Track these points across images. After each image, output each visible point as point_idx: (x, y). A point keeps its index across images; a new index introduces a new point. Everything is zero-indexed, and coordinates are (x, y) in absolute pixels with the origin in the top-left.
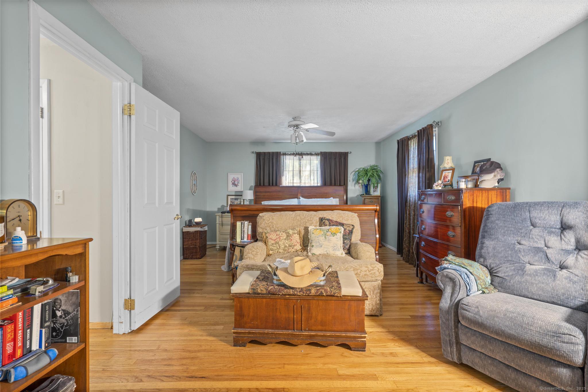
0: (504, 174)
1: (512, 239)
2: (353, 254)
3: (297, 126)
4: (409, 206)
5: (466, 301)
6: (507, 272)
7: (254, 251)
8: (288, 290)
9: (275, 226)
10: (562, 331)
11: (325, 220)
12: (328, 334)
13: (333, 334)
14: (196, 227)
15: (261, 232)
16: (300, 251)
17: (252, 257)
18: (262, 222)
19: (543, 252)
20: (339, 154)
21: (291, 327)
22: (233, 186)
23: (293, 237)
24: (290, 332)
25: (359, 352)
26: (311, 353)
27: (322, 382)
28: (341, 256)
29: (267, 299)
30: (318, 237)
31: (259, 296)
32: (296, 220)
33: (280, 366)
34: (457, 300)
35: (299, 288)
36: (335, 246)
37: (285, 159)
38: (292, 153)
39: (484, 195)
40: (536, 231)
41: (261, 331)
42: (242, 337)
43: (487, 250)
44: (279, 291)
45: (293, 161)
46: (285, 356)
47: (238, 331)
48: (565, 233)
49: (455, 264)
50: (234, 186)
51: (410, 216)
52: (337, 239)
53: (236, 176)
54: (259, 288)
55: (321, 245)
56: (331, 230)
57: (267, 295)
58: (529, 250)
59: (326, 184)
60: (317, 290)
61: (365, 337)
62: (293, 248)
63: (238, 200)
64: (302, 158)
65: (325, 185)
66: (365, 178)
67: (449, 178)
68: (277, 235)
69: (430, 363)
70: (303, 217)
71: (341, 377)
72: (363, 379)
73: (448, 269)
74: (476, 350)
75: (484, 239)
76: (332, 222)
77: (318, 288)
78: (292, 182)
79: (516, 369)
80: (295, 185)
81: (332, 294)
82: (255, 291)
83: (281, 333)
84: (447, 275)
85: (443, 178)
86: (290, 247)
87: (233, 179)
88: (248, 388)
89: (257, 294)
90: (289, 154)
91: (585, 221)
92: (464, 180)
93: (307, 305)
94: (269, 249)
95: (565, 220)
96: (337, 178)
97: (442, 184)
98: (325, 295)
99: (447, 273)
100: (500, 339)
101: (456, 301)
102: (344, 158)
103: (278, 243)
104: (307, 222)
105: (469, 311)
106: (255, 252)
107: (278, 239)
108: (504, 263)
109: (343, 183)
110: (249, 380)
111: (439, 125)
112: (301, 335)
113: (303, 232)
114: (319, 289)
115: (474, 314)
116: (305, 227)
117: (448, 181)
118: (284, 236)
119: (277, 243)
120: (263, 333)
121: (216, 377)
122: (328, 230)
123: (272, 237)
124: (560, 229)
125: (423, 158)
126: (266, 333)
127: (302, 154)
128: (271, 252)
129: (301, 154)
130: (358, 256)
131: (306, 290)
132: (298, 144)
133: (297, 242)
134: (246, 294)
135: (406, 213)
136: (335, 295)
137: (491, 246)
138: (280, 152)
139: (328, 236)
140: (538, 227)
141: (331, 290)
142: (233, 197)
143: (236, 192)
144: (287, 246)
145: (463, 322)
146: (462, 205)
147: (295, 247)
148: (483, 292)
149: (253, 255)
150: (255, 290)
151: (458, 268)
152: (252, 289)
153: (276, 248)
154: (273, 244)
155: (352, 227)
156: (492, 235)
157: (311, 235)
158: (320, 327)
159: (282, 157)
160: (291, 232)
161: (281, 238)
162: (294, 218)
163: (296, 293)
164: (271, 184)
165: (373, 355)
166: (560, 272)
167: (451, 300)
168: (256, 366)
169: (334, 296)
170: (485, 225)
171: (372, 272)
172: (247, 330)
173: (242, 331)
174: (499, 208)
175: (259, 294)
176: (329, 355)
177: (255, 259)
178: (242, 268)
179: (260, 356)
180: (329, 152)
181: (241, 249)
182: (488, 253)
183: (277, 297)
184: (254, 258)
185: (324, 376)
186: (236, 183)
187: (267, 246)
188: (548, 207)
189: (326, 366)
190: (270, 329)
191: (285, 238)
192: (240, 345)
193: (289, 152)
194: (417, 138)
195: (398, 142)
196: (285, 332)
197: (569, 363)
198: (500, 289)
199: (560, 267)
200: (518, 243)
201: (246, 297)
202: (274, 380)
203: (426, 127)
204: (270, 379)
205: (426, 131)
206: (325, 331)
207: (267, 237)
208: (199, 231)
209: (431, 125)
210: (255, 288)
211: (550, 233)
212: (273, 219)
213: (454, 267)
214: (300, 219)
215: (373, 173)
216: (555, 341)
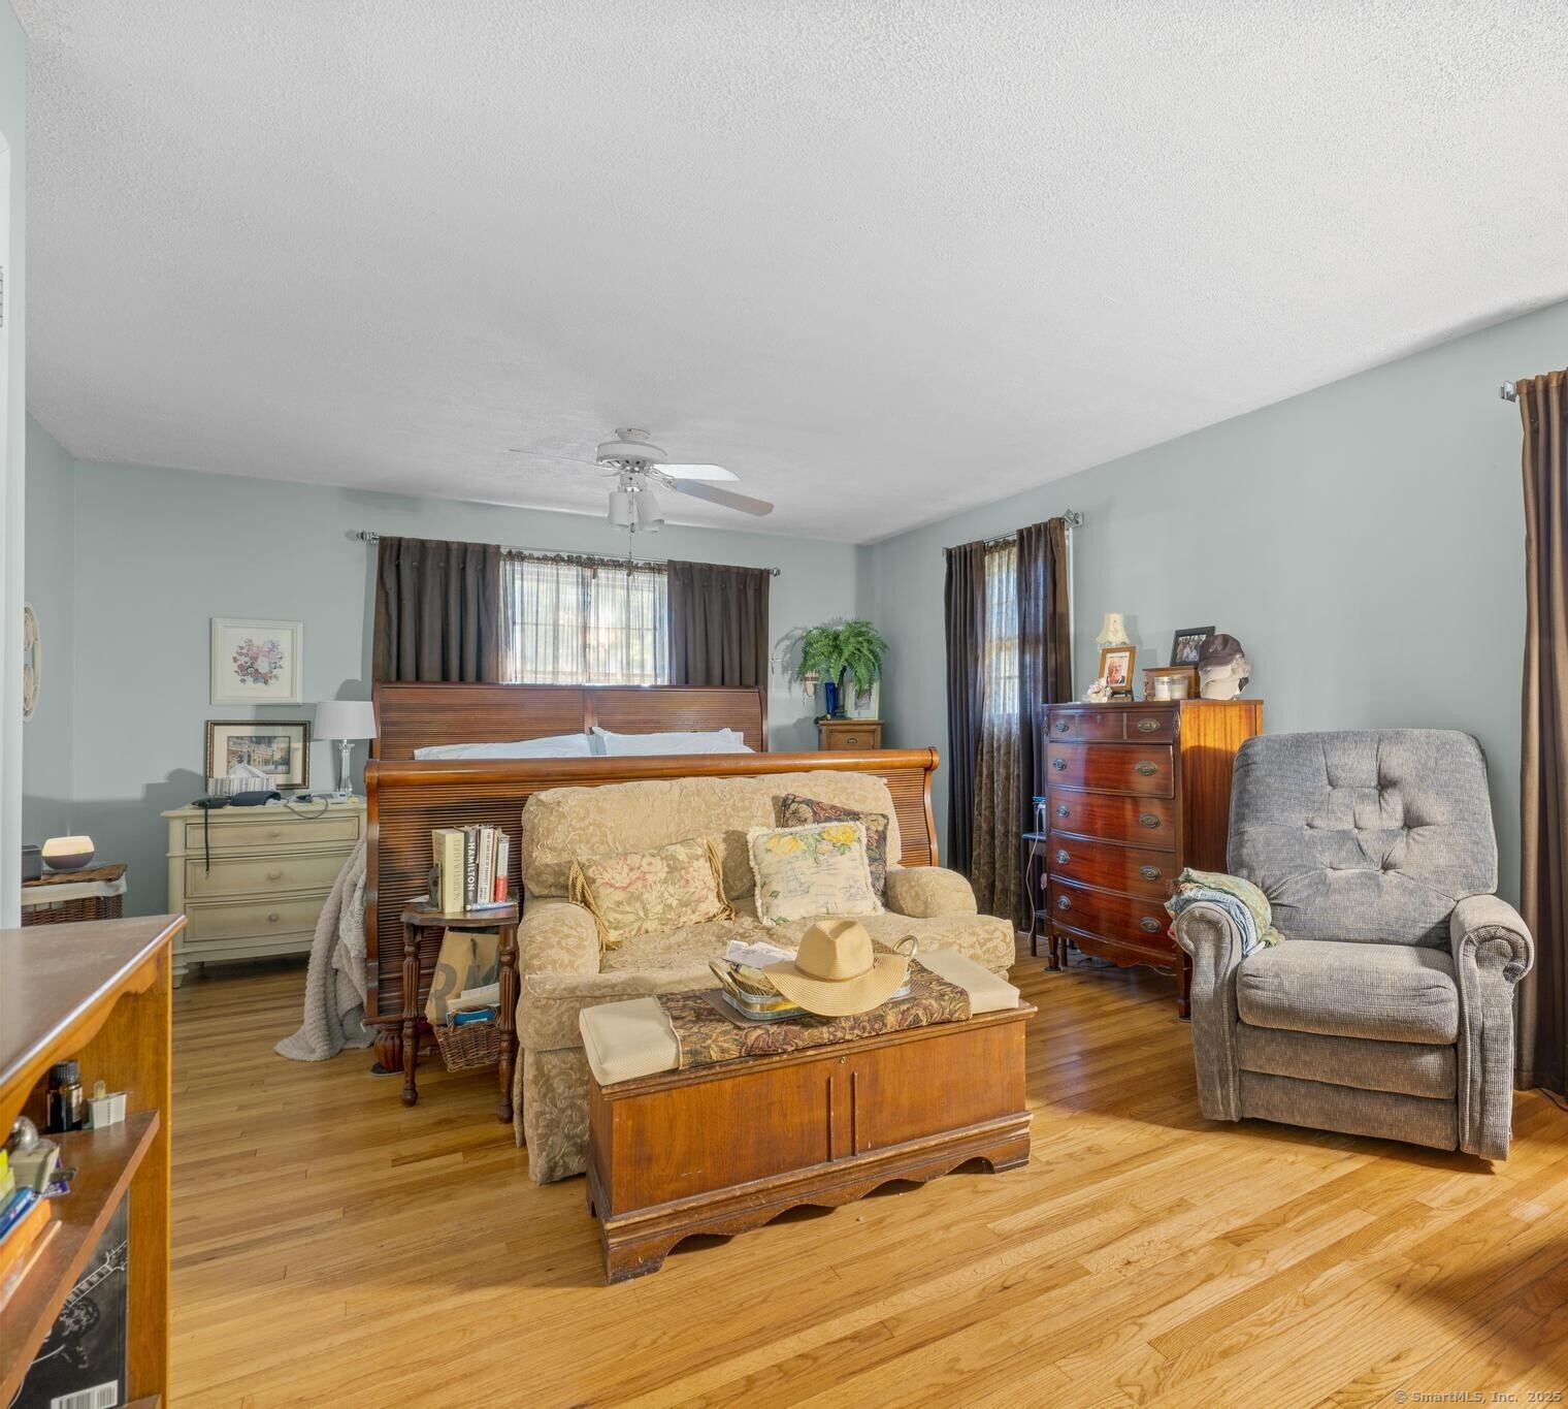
0: (1248, 668)
1: (1297, 819)
2: (906, 903)
3: (639, 464)
4: (987, 752)
5: (1249, 966)
6: (1298, 891)
7: (567, 936)
8: (815, 1032)
9: (610, 837)
10: (1425, 983)
11: (799, 802)
12: (933, 1141)
13: (946, 1137)
14: (70, 882)
15: (547, 865)
16: (724, 916)
17: (566, 958)
18: (556, 827)
19: (1352, 839)
20: (738, 573)
21: (822, 1151)
22: (243, 681)
23: (691, 869)
24: (818, 1169)
25: (1012, 1171)
26: (890, 1215)
27: (972, 1268)
28: (873, 914)
29: (737, 1080)
30: (789, 863)
31: (713, 1071)
32: (690, 811)
33: (824, 1278)
34: (1230, 969)
35: (847, 1018)
36: (851, 887)
37: (518, 576)
38: (552, 555)
39: (1218, 717)
40: (1338, 795)
41: (720, 1195)
42: (644, 1238)
43: (1254, 846)
44: (784, 1039)
45: (554, 585)
46: (817, 1247)
47: (631, 1221)
48: (1386, 795)
49: (1210, 888)
50: (249, 680)
51: (993, 782)
52: (854, 863)
53: (260, 636)
54: (713, 1046)
55: (805, 886)
56: (829, 835)
57: (741, 1062)
58: (1330, 838)
59: (690, 681)
60: (902, 1014)
61: (1026, 1124)
62: (693, 912)
63: (274, 746)
64: (595, 576)
65: (687, 682)
66: (833, 661)
67: (1124, 672)
68: (631, 870)
69: (1178, 1141)
70: (713, 799)
71: (1007, 1240)
72: (1065, 1224)
73: (1196, 900)
74: (1273, 1076)
75: (1244, 823)
76: (823, 809)
77: (904, 1007)
78: (550, 668)
79: (1352, 1088)
80: (564, 681)
81: (946, 1016)
82: (701, 1059)
83: (790, 1180)
84: (1201, 915)
85: (1106, 672)
86: (684, 909)
87: (241, 648)
88: (773, 1366)
89: (704, 1069)
90: (538, 559)
91: (1416, 768)
92: (1166, 679)
93: (867, 1069)
94: (607, 924)
95: (1385, 769)
96: (731, 659)
97: (1108, 689)
98: (924, 1023)
99: (1201, 910)
100: (1326, 1033)
101: (1229, 973)
102: (755, 590)
103: (639, 898)
104: (731, 816)
105: (1263, 989)
106: (573, 938)
107: (639, 884)
108: (1290, 873)
109: (750, 676)
110: (755, 1348)
111: (1077, 522)
112: (851, 1170)
113: (721, 850)
114: (908, 1009)
115: (1274, 991)
116: (726, 833)
117: (1122, 681)
118: (660, 869)
119: (634, 898)
120: (726, 1200)
121: (627, 1388)
122: (819, 834)
123: (613, 878)
124: (1376, 787)
125: (1037, 611)
126: (741, 1196)
127: (594, 564)
128: (613, 936)
129: (591, 563)
130: (926, 907)
131: (869, 1020)
132: (636, 527)
133: (709, 888)
134: (660, 1077)
135: (978, 773)
136: (953, 1019)
137: (1261, 838)
138: (498, 547)
139: (823, 854)
140: (1341, 787)
141: (941, 1005)
142: (248, 731)
143: (259, 706)
144: (674, 906)
145: (1248, 1019)
146: (1177, 742)
147: (703, 907)
148: (1268, 944)
149: (568, 950)
150: (701, 1053)
151: (1219, 896)
152: (690, 1052)
153: (631, 918)
154: (619, 904)
155: (883, 821)
156: (1261, 812)
157: (759, 858)
158: (907, 1130)
159: (505, 568)
160: (681, 853)
161: (650, 878)
162: (680, 803)
163: (839, 1034)
164: (454, 673)
165: (1051, 1168)
166: (1386, 876)
167: (1217, 975)
168: (745, 1306)
169: (949, 1022)
170: (1244, 791)
171: (990, 945)
172: (667, 1208)
173: (648, 1217)
174: (1268, 748)
175: (711, 1065)
176: (941, 1203)
177: (577, 963)
178: (552, 1002)
179: (734, 1276)
180: (701, 564)
181: (472, 940)
182: (1257, 854)
183: (777, 1062)
184: (571, 963)
185: (968, 1254)
186: (263, 666)
187: (594, 913)
188: (1356, 742)
189: (955, 1231)
190: (747, 1181)
191: (663, 875)
192: (639, 1271)
193: (536, 550)
194: (1015, 550)
195: (950, 554)
196: (801, 1174)
197: (1438, 1042)
198: (1287, 932)
199: (1383, 868)
200: (1308, 825)
201: (663, 1087)
202: (837, 1316)
203: (1045, 524)
204: (822, 1318)
205: (1046, 535)
206: (923, 1135)
207: (594, 881)
208: (98, 898)
209: (1060, 519)
210: (698, 1046)
211: (1363, 797)
212: (601, 811)
213: (1210, 894)
214: (703, 807)
215: (859, 646)
216: (1418, 1005)
